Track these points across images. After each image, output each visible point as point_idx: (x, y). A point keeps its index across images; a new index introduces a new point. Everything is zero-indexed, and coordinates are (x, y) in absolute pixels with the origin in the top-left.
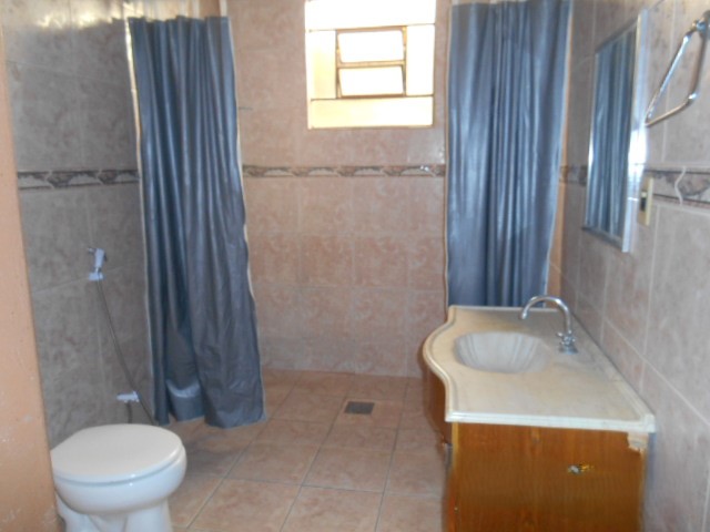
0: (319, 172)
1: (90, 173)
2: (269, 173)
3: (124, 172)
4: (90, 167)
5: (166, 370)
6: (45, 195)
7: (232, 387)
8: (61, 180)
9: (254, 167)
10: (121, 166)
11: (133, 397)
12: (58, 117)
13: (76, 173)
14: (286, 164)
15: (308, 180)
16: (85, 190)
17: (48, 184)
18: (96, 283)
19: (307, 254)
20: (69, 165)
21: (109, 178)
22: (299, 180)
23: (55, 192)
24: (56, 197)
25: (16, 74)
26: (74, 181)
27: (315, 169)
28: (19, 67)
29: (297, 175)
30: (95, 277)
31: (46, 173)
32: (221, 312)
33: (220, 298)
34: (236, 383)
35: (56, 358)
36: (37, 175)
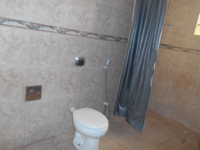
0: (193, 51)
1: (112, 37)
2: (174, 49)
3: (124, 39)
4: (113, 35)
5: (119, 99)
6: (97, 41)
7: (136, 113)
8: (103, 37)
9: (169, 46)
10: (123, 37)
11: (107, 104)
12: (107, 19)
13: (108, 36)
14: (182, 47)
15: (188, 53)
16: (110, 42)
17: (99, 38)
18: (105, 69)
19: (179, 79)
20: (107, 34)
21: (118, 40)
22: (184, 53)
23: (100, 41)
24: (101, 42)
25: (97, 5)
26: (107, 38)
27: (192, 50)
28: (99, 3)
29: (184, 51)
30: (105, 67)
31: (99, 34)
32: (139, 89)
33: (140, 84)
34: (138, 112)
35: (88, 86)
36: (96, 35)
